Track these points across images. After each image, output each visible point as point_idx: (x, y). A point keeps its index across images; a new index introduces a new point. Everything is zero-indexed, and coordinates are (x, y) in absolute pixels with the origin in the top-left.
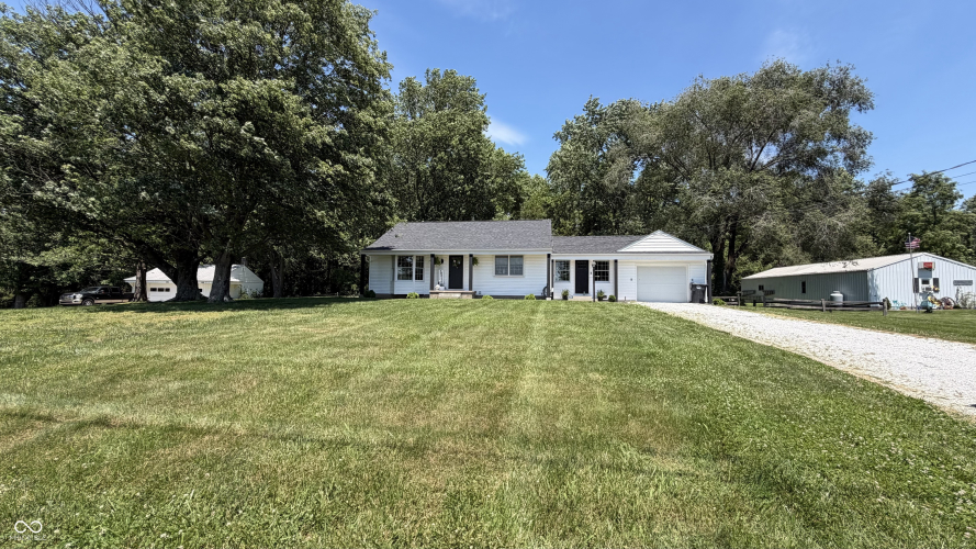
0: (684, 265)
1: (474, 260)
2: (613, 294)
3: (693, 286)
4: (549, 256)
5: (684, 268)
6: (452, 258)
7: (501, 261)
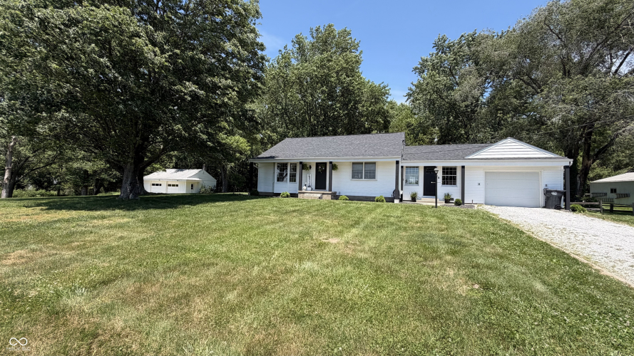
0: (537, 171)
1: (334, 167)
2: (460, 198)
3: (547, 193)
4: (397, 162)
5: (538, 173)
6: (318, 164)
7: (358, 167)
